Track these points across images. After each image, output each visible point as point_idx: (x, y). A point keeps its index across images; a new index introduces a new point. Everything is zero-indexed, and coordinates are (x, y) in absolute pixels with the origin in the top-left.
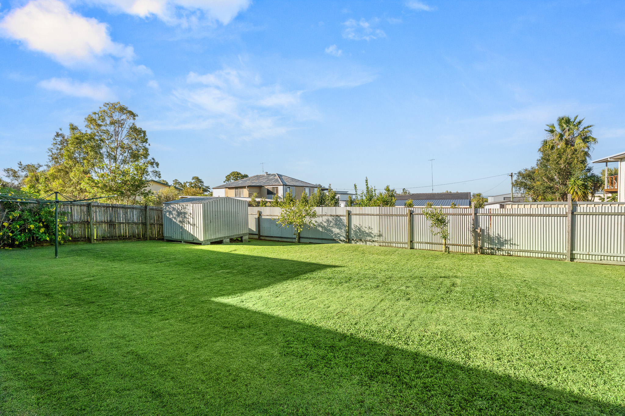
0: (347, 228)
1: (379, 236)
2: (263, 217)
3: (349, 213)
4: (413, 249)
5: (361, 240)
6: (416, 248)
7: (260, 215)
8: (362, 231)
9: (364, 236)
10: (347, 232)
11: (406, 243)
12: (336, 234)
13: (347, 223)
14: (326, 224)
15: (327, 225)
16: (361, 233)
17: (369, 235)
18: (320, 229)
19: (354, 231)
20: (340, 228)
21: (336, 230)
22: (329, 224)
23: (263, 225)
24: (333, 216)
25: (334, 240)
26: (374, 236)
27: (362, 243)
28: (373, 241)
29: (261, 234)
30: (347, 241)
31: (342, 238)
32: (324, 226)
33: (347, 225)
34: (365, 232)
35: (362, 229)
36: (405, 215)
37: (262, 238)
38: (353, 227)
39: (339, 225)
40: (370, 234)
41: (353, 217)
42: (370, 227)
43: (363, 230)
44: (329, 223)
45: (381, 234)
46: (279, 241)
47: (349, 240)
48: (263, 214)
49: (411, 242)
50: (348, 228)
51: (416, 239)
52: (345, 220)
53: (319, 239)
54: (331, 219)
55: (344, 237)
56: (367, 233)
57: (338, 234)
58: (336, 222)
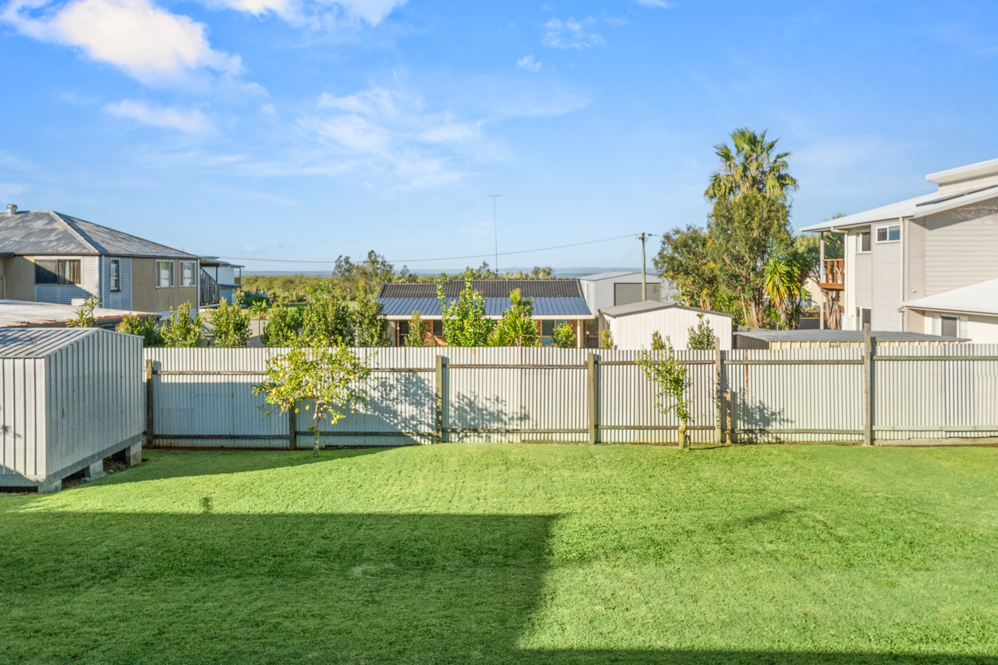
0: (439, 404)
1: (521, 419)
2: (165, 379)
3: (445, 364)
4: (600, 442)
5: (475, 430)
6: (605, 440)
7: (154, 372)
8: (478, 409)
9: (483, 419)
10: (438, 414)
11: (585, 431)
12: (406, 418)
13: (440, 388)
14: (376, 395)
15: (382, 396)
16: (475, 412)
17: (497, 417)
18: (360, 408)
19: (456, 409)
20: (419, 404)
21: (406, 410)
22: (387, 394)
23: (162, 402)
24: (399, 371)
25: (400, 434)
26: (509, 419)
27: (476, 438)
28: (507, 431)
29: (157, 431)
30: (438, 437)
31: (425, 429)
32: (372, 399)
33: (440, 396)
34: (486, 409)
35: (476, 402)
36: (580, 366)
37: (157, 442)
38: (453, 398)
39: (415, 394)
40: (498, 415)
41: (453, 372)
42: (498, 397)
43: (481, 406)
44: (385, 390)
45: (525, 415)
46: (222, 448)
47: (444, 431)
48: (164, 368)
49: (596, 426)
50: (442, 402)
51: (605, 422)
52: (432, 381)
53: (356, 434)
54: (392, 379)
55: (428, 425)
56: (491, 414)
57: (413, 418)
58: (405, 386)
